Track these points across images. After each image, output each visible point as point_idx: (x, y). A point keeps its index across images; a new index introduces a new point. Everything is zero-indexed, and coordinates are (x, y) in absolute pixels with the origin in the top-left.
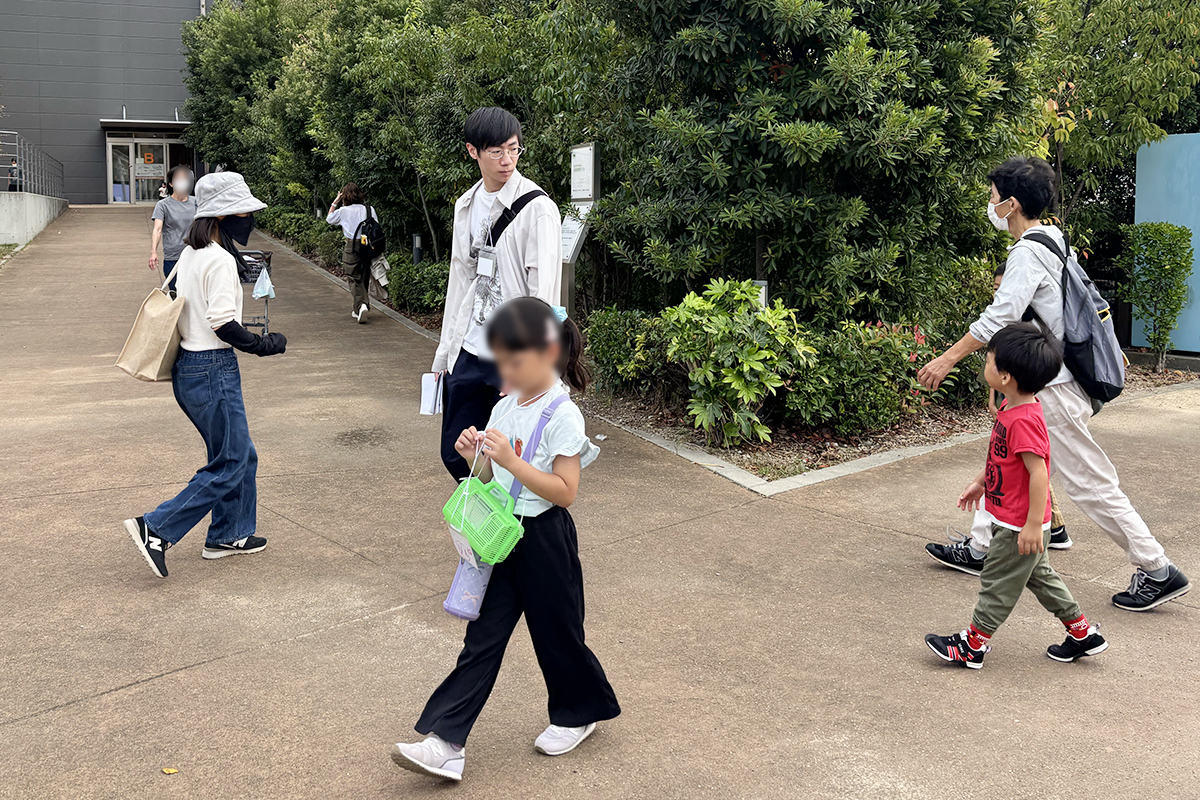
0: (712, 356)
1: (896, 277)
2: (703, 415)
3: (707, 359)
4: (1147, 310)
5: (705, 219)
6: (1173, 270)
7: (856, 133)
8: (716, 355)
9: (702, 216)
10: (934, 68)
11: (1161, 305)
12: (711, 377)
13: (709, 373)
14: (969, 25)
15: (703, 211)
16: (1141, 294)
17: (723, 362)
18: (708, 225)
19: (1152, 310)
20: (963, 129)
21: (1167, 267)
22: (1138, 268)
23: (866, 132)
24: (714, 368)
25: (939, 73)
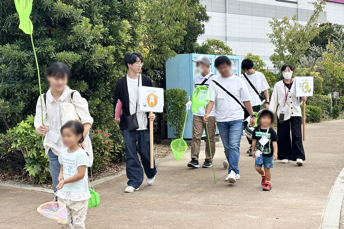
0: (35, 146)
1: (96, 112)
2: (32, 171)
3: (32, 147)
4: (173, 123)
5: (22, 91)
6: (182, 107)
7: (84, 56)
8: (37, 145)
9: (21, 89)
10: (109, 31)
11: (178, 121)
12: (35, 155)
13: (35, 153)
14: (119, 15)
15: (21, 87)
16: (171, 117)
17: (40, 148)
18: (24, 93)
19: (175, 123)
20: (119, 54)
21: (180, 106)
22: (169, 107)
23: (88, 55)
24: (36, 151)
25: (111, 33)
